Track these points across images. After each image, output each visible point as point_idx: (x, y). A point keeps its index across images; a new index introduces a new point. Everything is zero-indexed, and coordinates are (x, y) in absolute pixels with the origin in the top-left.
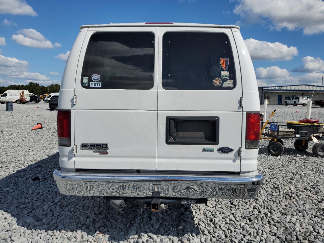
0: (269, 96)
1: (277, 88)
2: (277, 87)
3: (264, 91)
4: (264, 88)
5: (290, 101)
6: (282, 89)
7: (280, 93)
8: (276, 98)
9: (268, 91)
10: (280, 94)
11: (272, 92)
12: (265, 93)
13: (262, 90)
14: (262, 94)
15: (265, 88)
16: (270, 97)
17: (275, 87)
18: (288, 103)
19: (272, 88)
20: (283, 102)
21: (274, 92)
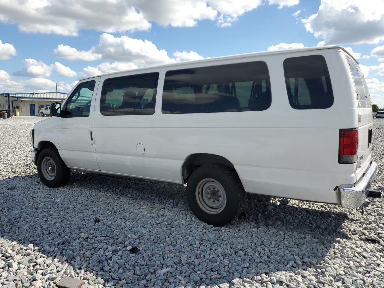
0: (18, 105)
1: (28, 96)
2: (28, 94)
3: (11, 99)
4: (11, 95)
5: (47, 111)
6: (33, 96)
7: (32, 101)
8: (28, 108)
9: (18, 99)
10: (32, 103)
11: (22, 101)
12: (13, 101)
13: (8, 97)
14: (8, 102)
15: (13, 95)
16: (20, 106)
17: (26, 94)
18: (44, 113)
19: (22, 95)
20: (36, 113)
21: (24, 101)
